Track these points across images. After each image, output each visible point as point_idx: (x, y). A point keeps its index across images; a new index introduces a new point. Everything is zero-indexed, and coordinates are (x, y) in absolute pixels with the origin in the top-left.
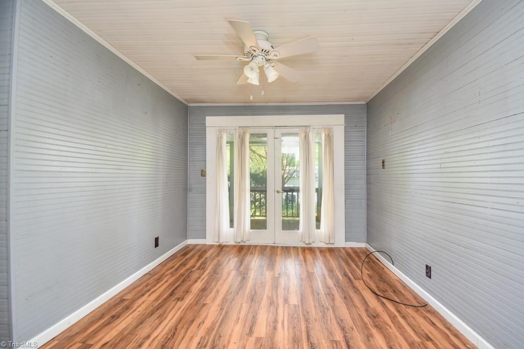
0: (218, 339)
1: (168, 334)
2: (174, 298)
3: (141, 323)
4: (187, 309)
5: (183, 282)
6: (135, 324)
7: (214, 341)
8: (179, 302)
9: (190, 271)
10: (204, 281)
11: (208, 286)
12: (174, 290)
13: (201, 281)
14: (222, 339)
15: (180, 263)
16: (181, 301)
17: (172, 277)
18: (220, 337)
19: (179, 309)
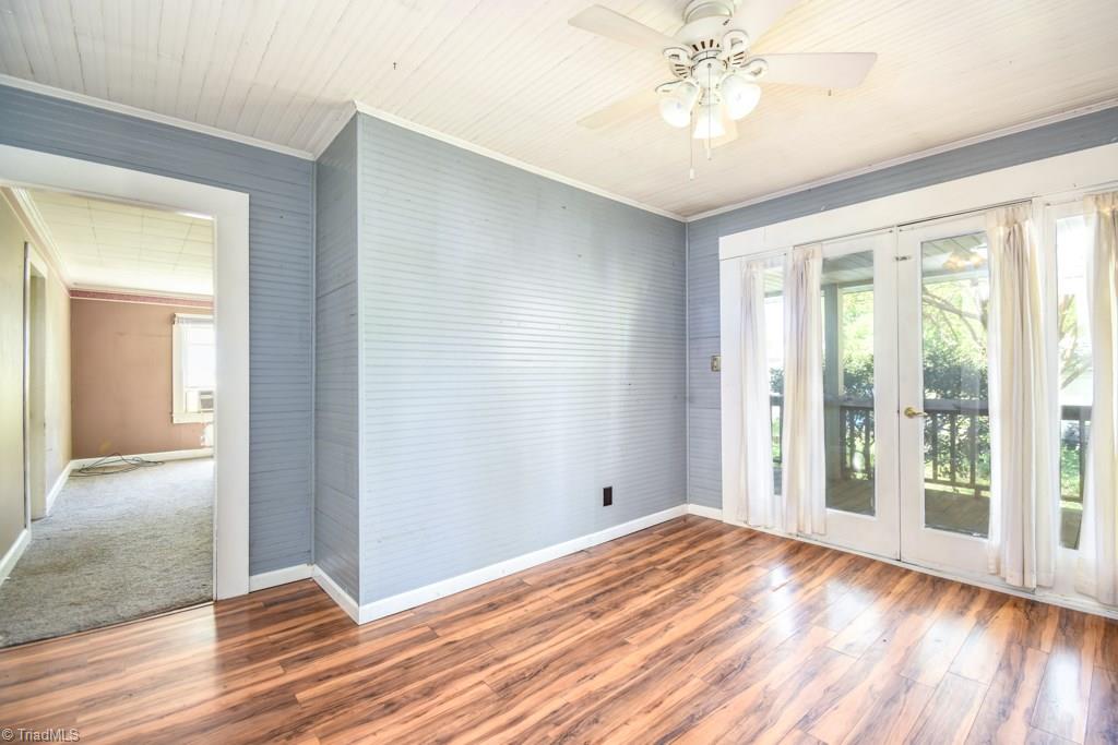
0: (589, 724)
1: (529, 669)
2: (586, 610)
3: (513, 632)
4: (590, 639)
5: (624, 584)
6: (506, 628)
7: (578, 723)
8: (589, 620)
9: (652, 568)
10: (659, 597)
11: (660, 608)
12: (598, 595)
13: (656, 595)
14: (595, 726)
15: (647, 547)
16: (593, 619)
17: (616, 568)
18: (596, 721)
19: (580, 632)
